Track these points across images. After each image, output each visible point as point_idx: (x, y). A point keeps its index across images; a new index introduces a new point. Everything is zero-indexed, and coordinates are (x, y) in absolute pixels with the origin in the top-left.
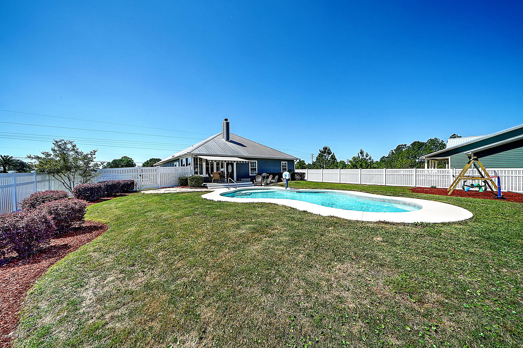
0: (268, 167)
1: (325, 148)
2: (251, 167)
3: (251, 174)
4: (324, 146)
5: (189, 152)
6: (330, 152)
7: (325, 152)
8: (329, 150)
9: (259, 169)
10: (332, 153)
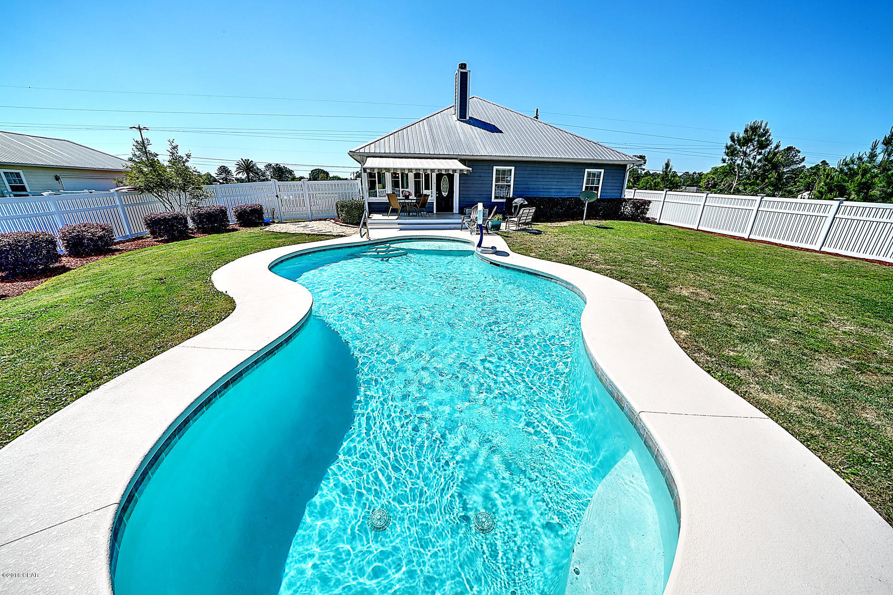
0: (543, 183)
1: (754, 129)
2: (496, 181)
3: (496, 198)
4: (750, 122)
5: (354, 150)
6: (767, 140)
7: (746, 141)
8: (764, 135)
9: (518, 186)
10: (773, 146)
